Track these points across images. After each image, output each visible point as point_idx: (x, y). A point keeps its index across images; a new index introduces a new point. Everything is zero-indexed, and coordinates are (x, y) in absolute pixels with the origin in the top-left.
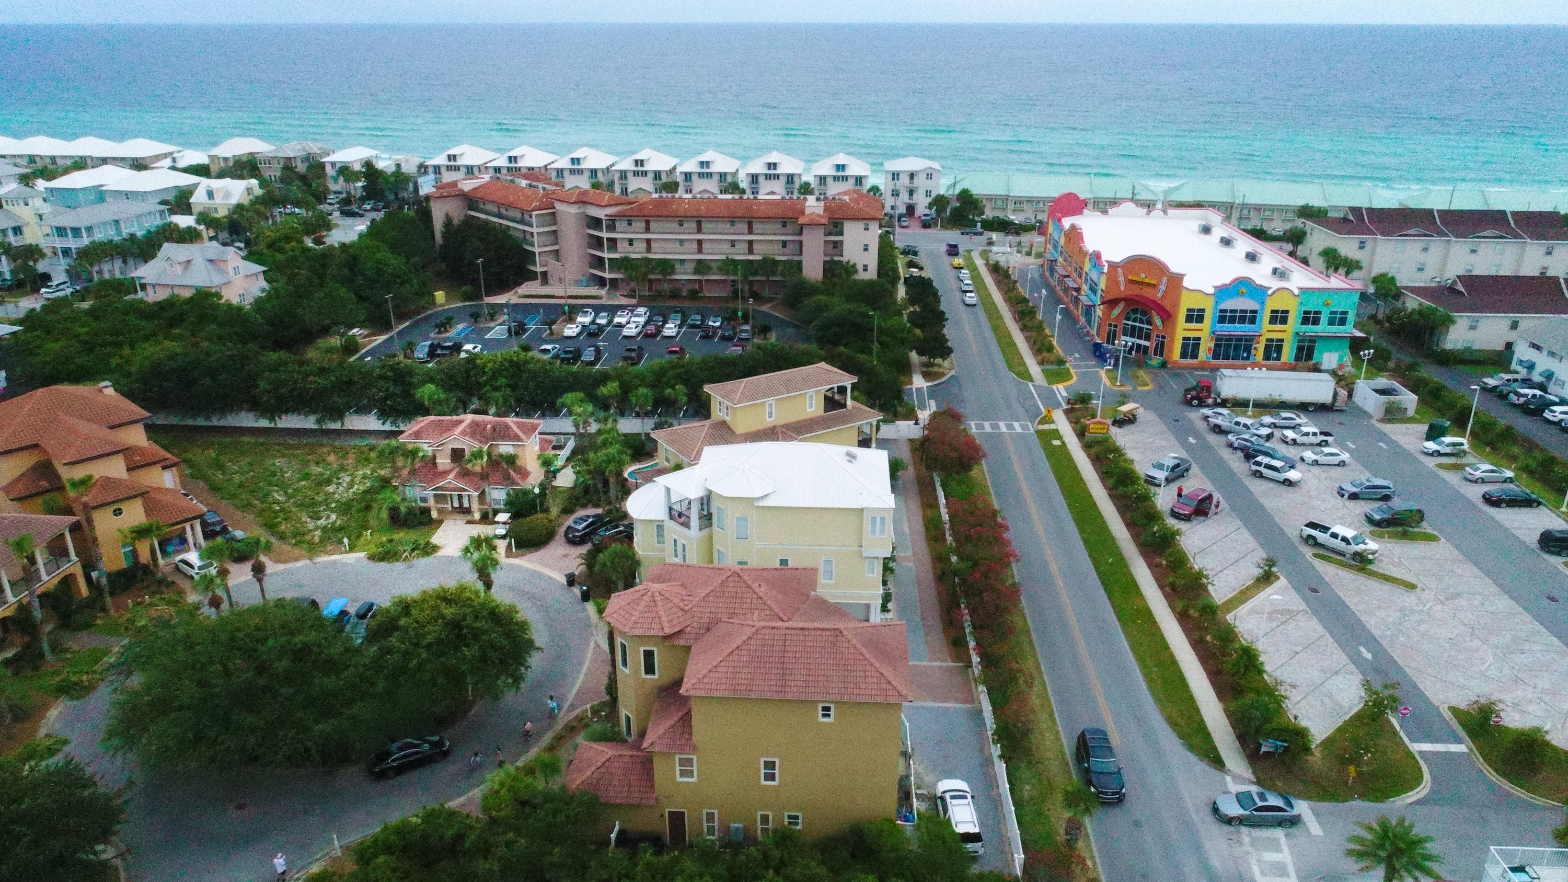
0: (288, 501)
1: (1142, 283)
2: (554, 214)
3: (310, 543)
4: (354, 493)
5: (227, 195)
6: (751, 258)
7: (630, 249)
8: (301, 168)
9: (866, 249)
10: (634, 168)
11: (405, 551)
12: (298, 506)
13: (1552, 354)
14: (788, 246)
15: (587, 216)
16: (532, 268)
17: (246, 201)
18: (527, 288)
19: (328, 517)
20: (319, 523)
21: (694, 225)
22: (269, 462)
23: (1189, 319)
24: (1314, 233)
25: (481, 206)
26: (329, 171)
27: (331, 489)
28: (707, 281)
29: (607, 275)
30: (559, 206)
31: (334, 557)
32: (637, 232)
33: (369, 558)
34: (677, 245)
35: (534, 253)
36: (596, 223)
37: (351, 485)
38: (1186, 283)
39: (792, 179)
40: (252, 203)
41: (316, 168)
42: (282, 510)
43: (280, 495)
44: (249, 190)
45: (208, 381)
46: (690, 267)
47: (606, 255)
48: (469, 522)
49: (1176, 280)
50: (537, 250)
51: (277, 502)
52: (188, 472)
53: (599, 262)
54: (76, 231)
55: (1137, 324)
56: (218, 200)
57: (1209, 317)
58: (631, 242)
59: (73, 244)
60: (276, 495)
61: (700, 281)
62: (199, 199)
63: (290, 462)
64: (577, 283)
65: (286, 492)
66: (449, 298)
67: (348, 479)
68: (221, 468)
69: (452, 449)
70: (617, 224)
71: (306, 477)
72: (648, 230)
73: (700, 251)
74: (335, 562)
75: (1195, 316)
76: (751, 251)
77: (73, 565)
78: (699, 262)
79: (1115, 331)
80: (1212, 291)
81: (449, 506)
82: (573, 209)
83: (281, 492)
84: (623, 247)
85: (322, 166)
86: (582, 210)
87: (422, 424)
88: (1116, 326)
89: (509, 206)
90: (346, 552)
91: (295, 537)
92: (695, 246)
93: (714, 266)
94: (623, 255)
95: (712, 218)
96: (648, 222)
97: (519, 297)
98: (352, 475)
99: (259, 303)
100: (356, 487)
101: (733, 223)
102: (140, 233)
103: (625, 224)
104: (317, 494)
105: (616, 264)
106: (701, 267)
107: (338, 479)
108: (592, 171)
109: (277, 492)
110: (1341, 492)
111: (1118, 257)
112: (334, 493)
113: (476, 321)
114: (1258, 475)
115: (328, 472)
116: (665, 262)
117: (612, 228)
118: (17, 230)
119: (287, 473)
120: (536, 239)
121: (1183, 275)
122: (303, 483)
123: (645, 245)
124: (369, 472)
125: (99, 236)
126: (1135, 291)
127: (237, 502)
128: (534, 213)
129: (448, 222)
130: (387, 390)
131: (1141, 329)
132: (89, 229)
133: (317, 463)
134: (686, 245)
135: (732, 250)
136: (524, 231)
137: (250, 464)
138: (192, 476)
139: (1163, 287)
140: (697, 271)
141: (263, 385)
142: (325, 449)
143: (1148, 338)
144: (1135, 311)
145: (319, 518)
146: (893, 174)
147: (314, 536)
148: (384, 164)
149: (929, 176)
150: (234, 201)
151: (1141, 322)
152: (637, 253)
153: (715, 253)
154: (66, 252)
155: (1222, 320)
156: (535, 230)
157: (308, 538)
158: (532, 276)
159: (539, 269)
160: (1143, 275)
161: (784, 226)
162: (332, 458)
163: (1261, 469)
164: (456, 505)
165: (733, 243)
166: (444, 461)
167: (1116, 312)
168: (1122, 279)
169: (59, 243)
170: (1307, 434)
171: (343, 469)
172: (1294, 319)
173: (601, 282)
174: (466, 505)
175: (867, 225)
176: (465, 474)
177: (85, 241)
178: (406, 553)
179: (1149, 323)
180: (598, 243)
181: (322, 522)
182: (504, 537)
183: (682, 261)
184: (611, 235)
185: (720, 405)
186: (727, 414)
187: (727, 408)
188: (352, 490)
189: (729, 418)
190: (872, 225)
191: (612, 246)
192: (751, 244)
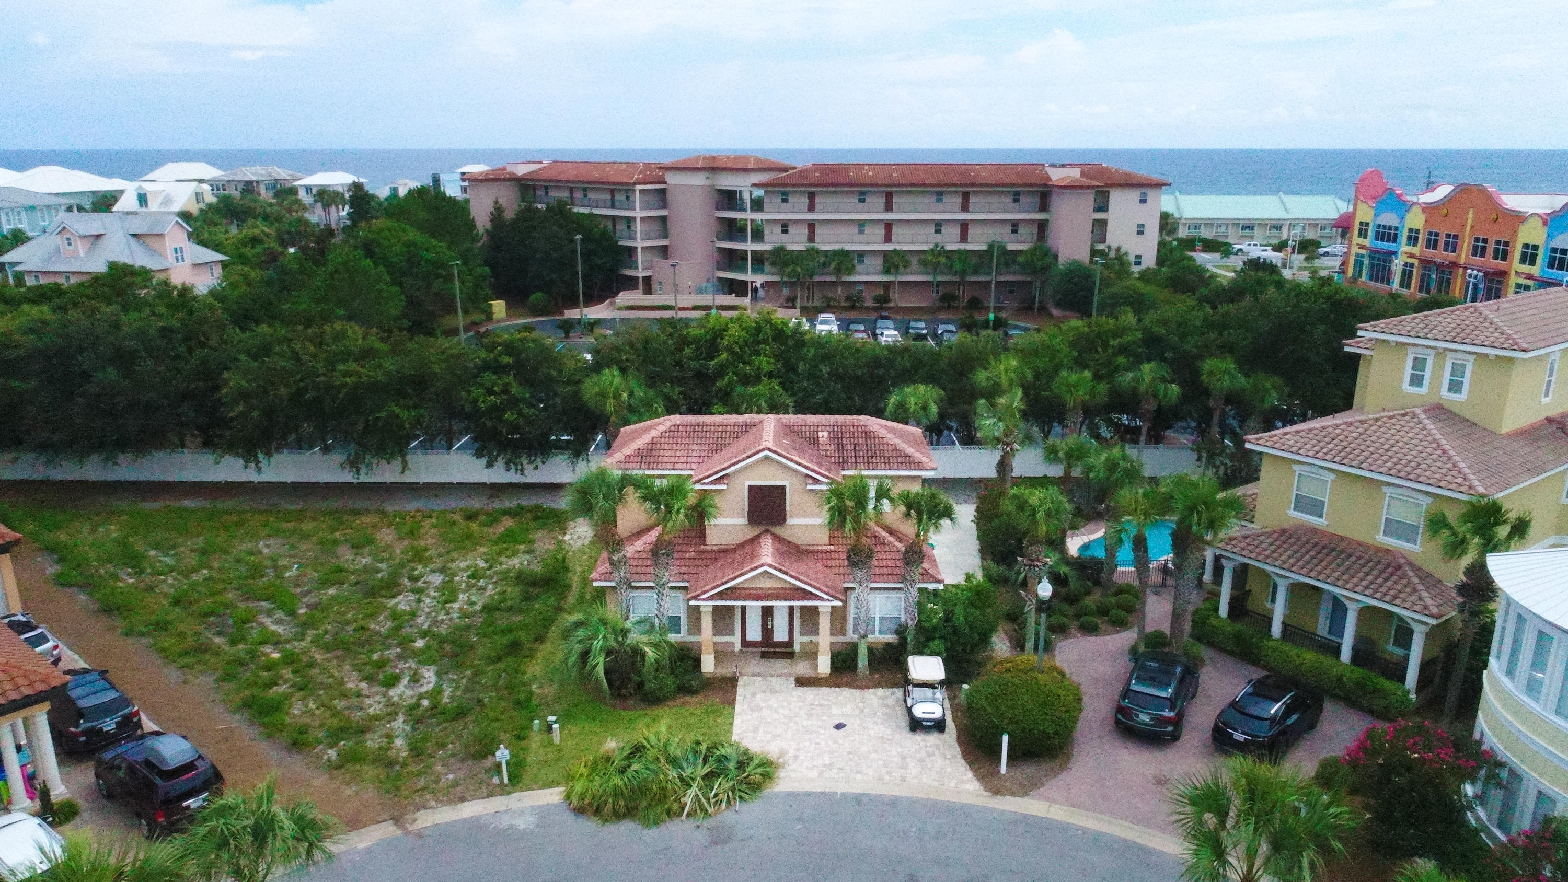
0: (301, 637)
2: (663, 192)
3: (384, 760)
4: (464, 615)
5: (168, 199)
6: (963, 247)
7: (784, 236)
8: (266, 193)
9: (1141, 232)
11: (686, 783)
12: (327, 648)
14: (1022, 230)
15: (719, 190)
16: (632, 272)
17: (193, 208)
18: (627, 298)
19: (415, 679)
20: (394, 693)
21: (881, 201)
22: (242, 547)
25: (541, 194)
26: (304, 196)
27: (403, 603)
28: (901, 283)
30: (673, 179)
31: (471, 809)
32: (796, 210)
33: (580, 811)
34: (856, 230)
35: (635, 249)
36: (722, 198)
37: (449, 593)
41: (286, 193)
42: (290, 659)
43: (279, 622)
44: (200, 196)
46: (875, 262)
47: (750, 246)
48: (801, 682)
50: (639, 243)
51: (277, 642)
52: (52, 570)
53: (732, 259)
56: (153, 207)
58: (785, 227)
60: (267, 621)
61: (887, 285)
62: (125, 207)
63: (293, 547)
64: (700, 291)
65: (292, 613)
66: (513, 311)
67: (437, 579)
68: (134, 561)
69: (752, 488)
70: (768, 201)
71: (336, 576)
72: (811, 208)
73: (888, 239)
74: (475, 826)
76: (964, 238)
78: (885, 254)
81: (736, 639)
82: (699, 180)
83: (280, 614)
84: (773, 238)
85: (294, 191)
86: (708, 182)
87: (655, 433)
89: (598, 186)
90: (502, 790)
91: (335, 736)
92: (882, 231)
93: (913, 260)
94: (776, 246)
95: (910, 187)
96: (812, 196)
97: (620, 309)
98: (442, 570)
99: (216, 293)
100: (462, 597)
101: (939, 195)
103: (778, 199)
104: (373, 615)
105: (763, 261)
106: (892, 261)
107: (415, 579)
109: (269, 613)
112: (414, 614)
113: (567, 336)
115: (383, 566)
116: (837, 253)
117: (757, 204)
119: (286, 568)
120: (638, 227)
122: (332, 591)
123: (807, 231)
124: (482, 564)
127: (168, 642)
128: (638, 187)
129: (498, 213)
130: (506, 391)
133: (357, 547)
134: (868, 229)
135: (938, 238)
136: (614, 219)
137: (204, 552)
138: (62, 581)
140: (886, 269)
142: (367, 519)
145: (393, 681)
147: (390, 736)
152: (796, 242)
153: (910, 242)
156: (638, 213)
157: (373, 742)
158: (631, 284)
159: (641, 273)
161: (1016, 200)
162: (386, 536)
164: (754, 634)
165: (938, 226)
166: (730, 520)
171: (419, 556)
173: (739, 287)
174: (780, 635)
175: (1145, 194)
178: (693, 790)
180: (733, 229)
181: (401, 692)
182: (939, 726)
183: (861, 254)
184: (758, 217)
185: (1419, 364)
186: (1455, 386)
187: (1458, 370)
188: (456, 606)
189: (1463, 397)
190: (1151, 194)
191: (758, 235)
192: (964, 226)
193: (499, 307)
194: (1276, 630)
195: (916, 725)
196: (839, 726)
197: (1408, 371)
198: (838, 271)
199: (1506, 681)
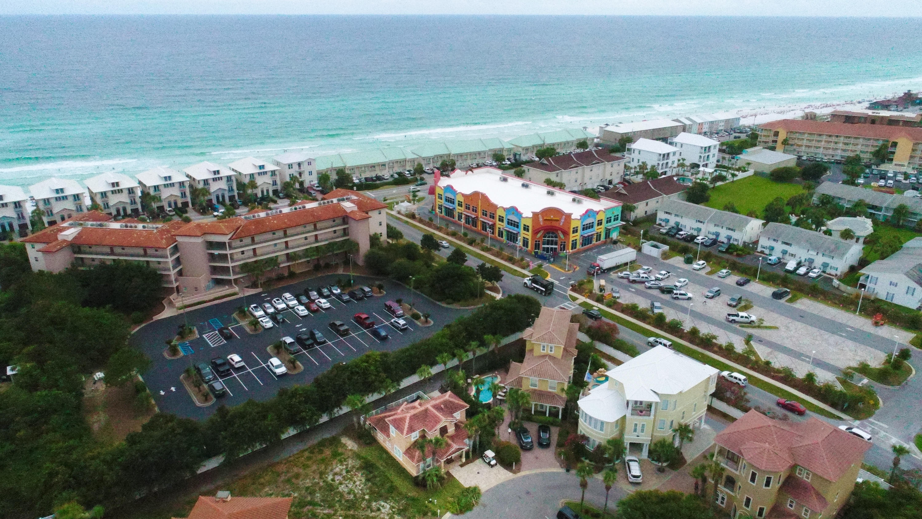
1: (552, 220)
2: (176, 245)
4: (364, 484)
7: (244, 258)
9: (381, 225)
10: (112, 189)
11: (471, 498)
13: (676, 215)
14: (338, 233)
15: (209, 242)
16: (170, 286)
18: (178, 301)
19: (382, 506)
21: (282, 233)
23: (573, 232)
24: (530, 171)
25: (88, 250)
27: (343, 488)
28: (297, 264)
29: (233, 277)
30: (179, 239)
32: (246, 246)
34: (273, 248)
35: (167, 275)
36: (211, 245)
37: (349, 480)
38: (573, 217)
39: (230, 178)
46: (284, 258)
47: (230, 265)
49: (569, 216)
50: (172, 273)
53: (215, 270)
55: (550, 239)
57: (580, 229)
58: (243, 253)
61: (289, 266)
64: (208, 288)
67: (339, 478)
69: (440, 428)
70: (235, 243)
72: (253, 243)
73: (287, 248)
75: (575, 231)
76: (317, 241)
78: (287, 254)
79: (539, 244)
80: (579, 218)
84: (240, 259)
86: (202, 240)
88: (539, 241)
89: (125, 247)
92: (284, 245)
94: (242, 262)
96: (252, 237)
97: (179, 309)
98: (335, 474)
100: (355, 479)
101: (305, 227)
103: (238, 242)
104: (343, 496)
105: (238, 269)
106: (291, 257)
107: (332, 480)
108: (74, 196)
110: (707, 297)
111: (538, 210)
112: (352, 490)
114: (677, 298)
115: (317, 480)
117: (231, 246)
120: (168, 265)
121: (572, 214)
122: (318, 495)
123: (252, 253)
124: (342, 467)
126: (548, 224)
128: (168, 248)
131: (552, 241)
133: (297, 478)
134: (278, 246)
135: (306, 242)
139: (563, 220)
140: (289, 260)
143: (556, 244)
144: (548, 233)
146: (289, 165)
149: (309, 164)
151: (552, 237)
152: (249, 259)
153: (296, 247)
155: (583, 229)
156: (169, 260)
159: (175, 285)
160: (552, 217)
161: (334, 223)
162: (298, 470)
163: (678, 296)
165: (307, 239)
167: (539, 235)
168: (541, 220)
170: (664, 275)
171: (321, 473)
172: (604, 222)
173: (226, 283)
175: (380, 211)
178: (473, 499)
179: (556, 237)
180: (216, 258)
181: (385, 510)
182: (496, 464)
183: (278, 257)
184: (232, 251)
185: (544, 347)
186: (551, 351)
187: (551, 348)
188: (358, 483)
189: (553, 352)
191: (234, 259)
192: (316, 237)
194: (533, 412)
195: (492, 466)
196: (478, 473)
197: (542, 348)
199: (585, 423)
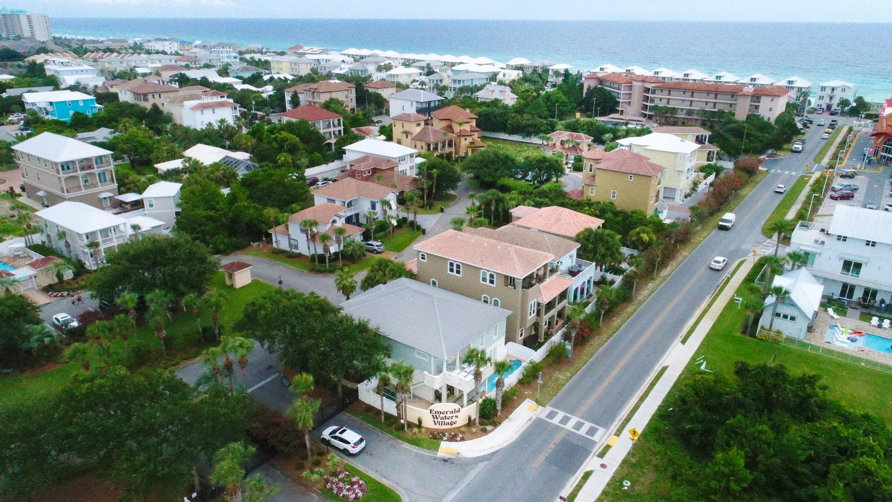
2: (631, 86)
5: (510, 76)
6: (714, 110)
7: (660, 102)
8: (540, 71)
9: (770, 110)
14: (731, 105)
15: (644, 87)
16: (618, 108)
17: (516, 79)
18: (614, 115)
21: (690, 94)
25: (604, 83)
26: (551, 73)
29: (648, 113)
30: (634, 83)
32: (665, 95)
34: (681, 102)
36: (647, 90)
40: (518, 80)
41: (546, 71)
44: (518, 75)
45: (493, 119)
46: (684, 112)
47: (649, 104)
50: (621, 101)
53: (645, 107)
54: (459, 81)
55: (889, 147)
56: (507, 77)
58: (661, 99)
59: (457, 86)
62: (500, 77)
64: (634, 115)
66: (581, 116)
70: (657, 91)
72: (669, 94)
73: (691, 105)
76: (714, 107)
77: (453, 149)
78: (689, 110)
79: (878, 150)
82: (639, 84)
84: (657, 102)
85: (548, 71)
86: (642, 85)
87: (554, 133)
88: (879, 147)
89: (615, 83)
92: (689, 103)
93: (695, 112)
94: (656, 105)
95: (700, 91)
96: (670, 91)
97: (609, 118)
99: (513, 106)
101: (708, 94)
102: (479, 85)
103: (660, 91)
105: (652, 109)
106: (690, 112)
116: (674, 108)
117: (654, 92)
118: (441, 81)
120: (621, 96)
123: (667, 101)
125: (466, 84)
128: (624, 85)
129: (589, 89)
131: (890, 149)
132: (463, 81)
134: (685, 103)
135: (705, 106)
136: (618, 93)
140: (686, 114)
141: (509, 122)
144: (889, 140)
146: (822, 88)
148: (573, 71)
149: (844, 90)
150: (512, 78)
151: (891, 145)
152: (661, 104)
153: (696, 107)
154: (455, 89)
156: (622, 92)
158: (617, 111)
159: (620, 109)
161: (732, 97)
165: (707, 103)
166: (558, 144)
167: (880, 140)
168: (885, 124)
169: (453, 86)
173: (645, 116)
175: (773, 98)
176: (564, 148)
177: (462, 85)
180: (646, 99)
183: (682, 109)
184: (652, 96)
190: (775, 99)
191: (652, 101)
192: (715, 104)
193: (578, 115)
198: (672, 113)
